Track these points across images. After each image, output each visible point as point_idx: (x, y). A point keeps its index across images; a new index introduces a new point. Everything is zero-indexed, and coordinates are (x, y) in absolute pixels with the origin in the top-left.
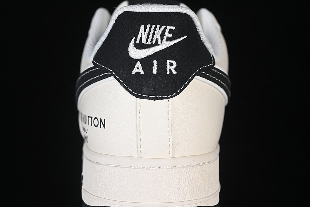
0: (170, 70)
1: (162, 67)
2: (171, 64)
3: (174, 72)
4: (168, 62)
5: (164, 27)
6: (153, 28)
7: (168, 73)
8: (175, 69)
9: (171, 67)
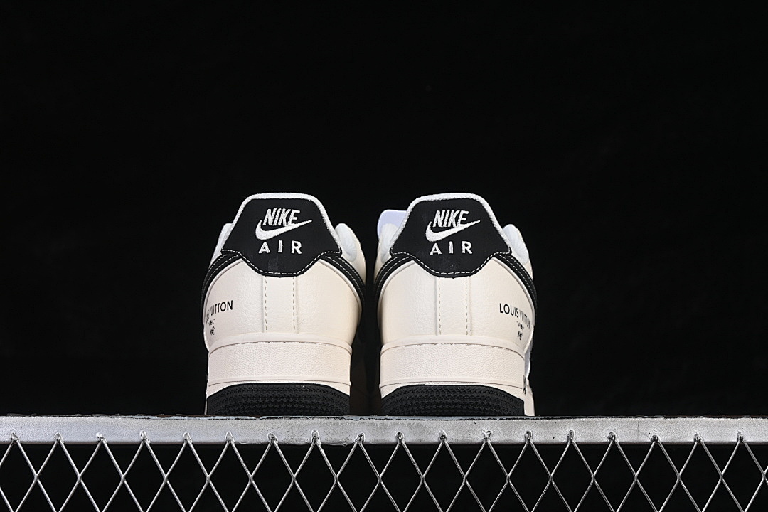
0: (295, 250)
1: (287, 247)
2: (296, 245)
3: (299, 252)
4: (293, 242)
5: (289, 211)
6: (279, 212)
7: (293, 252)
8: (300, 249)
9: (296, 247)
